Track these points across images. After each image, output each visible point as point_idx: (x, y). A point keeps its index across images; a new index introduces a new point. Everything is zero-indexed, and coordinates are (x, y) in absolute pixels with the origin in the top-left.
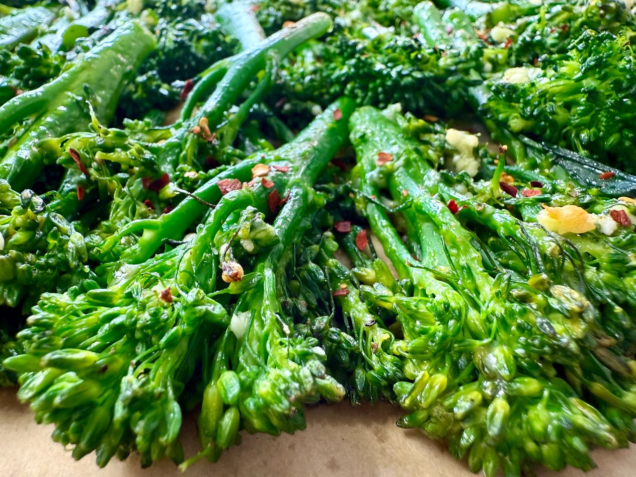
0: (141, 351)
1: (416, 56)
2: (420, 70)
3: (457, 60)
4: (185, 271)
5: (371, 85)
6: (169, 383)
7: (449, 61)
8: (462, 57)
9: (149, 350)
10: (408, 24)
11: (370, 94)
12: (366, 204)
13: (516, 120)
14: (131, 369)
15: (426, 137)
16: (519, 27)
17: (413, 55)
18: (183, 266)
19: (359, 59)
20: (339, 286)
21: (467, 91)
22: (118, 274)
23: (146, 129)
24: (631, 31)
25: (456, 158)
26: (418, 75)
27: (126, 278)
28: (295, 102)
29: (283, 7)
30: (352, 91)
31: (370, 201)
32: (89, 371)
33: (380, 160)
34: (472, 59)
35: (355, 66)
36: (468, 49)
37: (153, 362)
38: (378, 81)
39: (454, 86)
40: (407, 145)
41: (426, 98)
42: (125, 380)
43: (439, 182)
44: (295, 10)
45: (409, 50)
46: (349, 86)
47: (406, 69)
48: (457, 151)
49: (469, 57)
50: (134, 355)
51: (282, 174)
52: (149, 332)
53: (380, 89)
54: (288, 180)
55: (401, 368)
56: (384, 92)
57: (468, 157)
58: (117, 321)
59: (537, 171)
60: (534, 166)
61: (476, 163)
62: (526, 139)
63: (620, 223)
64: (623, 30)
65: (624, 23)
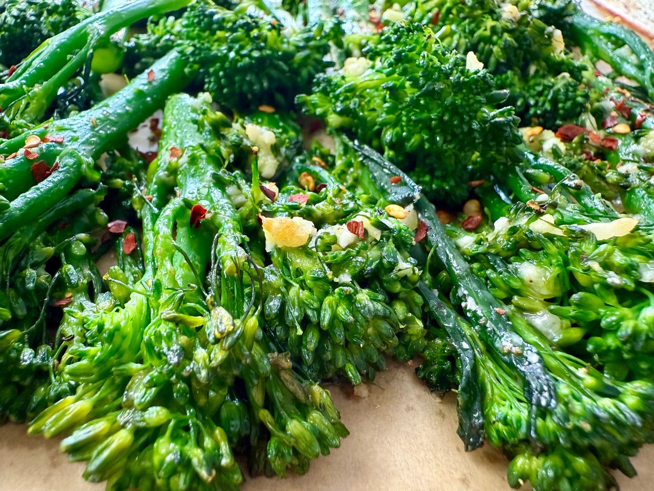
1: (254, 34)
12: (143, 205)
24: (490, 19)
26: (256, 54)
31: (145, 201)
33: (172, 155)
36: (322, 25)
49: (323, 34)
51: (57, 145)
57: (268, 154)
59: (352, 170)
60: (350, 165)
61: (275, 161)
62: (344, 137)
63: (358, 235)
64: (484, 19)
65: (486, 11)
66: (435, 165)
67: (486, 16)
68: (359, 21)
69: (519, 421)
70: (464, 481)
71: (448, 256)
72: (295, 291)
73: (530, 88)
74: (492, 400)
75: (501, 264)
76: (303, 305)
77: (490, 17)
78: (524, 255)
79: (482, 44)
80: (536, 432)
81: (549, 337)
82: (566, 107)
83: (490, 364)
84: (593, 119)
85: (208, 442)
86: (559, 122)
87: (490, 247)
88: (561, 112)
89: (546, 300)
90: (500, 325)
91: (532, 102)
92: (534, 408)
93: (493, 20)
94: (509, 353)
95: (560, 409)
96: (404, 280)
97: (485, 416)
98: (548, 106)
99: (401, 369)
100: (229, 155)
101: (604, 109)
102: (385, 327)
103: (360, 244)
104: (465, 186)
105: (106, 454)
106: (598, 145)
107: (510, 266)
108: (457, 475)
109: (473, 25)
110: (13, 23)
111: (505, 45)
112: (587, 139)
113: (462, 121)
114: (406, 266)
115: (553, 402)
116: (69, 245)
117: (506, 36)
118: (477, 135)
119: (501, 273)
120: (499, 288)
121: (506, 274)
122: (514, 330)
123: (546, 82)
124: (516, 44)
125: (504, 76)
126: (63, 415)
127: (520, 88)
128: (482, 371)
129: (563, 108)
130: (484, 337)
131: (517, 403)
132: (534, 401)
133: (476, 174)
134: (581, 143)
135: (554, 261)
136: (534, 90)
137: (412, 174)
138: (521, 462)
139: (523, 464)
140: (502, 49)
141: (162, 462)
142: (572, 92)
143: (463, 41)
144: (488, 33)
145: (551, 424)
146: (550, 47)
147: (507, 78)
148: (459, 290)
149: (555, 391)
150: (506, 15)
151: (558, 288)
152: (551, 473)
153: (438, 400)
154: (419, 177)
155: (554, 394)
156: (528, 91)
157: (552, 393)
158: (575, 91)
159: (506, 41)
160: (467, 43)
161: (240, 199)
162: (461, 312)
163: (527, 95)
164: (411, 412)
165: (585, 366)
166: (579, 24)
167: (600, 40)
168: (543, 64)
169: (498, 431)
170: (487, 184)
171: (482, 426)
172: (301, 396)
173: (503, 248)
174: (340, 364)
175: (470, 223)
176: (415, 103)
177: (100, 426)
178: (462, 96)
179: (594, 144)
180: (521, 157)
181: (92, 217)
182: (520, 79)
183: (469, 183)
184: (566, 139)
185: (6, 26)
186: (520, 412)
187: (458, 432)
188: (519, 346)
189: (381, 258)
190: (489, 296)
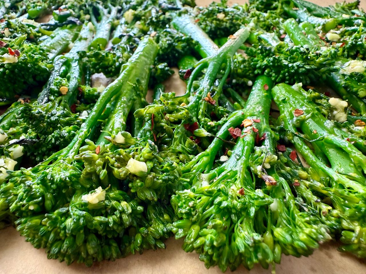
1: (307, 57)
3: (326, 59)
5: (282, 72)
7: (323, 59)
8: (329, 58)
10: (277, 29)
11: (281, 76)
12: (293, 137)
13: (362, 92)
15: (319, 101)
16: (342, 33)
17: (305, 56)
19: (274, 58)
20: (294, 181)
21: (330, 74)
23: (173, 97)
25: (335, 112)
26: (307, 67)
27: (205, 181)
28: (238, 78)
29: (214, 21)
30: (268, 73)
31: (296, 135)
33: (296, 113)
34: (332, 58)
35: (272, 61)
36: (331, 53)
38: (286, 70)
39: (324, 73)
40: (310, 105)
41: (310, 78)
43: (334, 127)
44: (221, 23)
45: (303, 54)
46: (266, 71)
47: (301, 64)
48: (336, 109)
49: (331, 56)
53: (287, 74)
55: (340, 223)
56: (289, 75)
57: (342, 112)
61: (346, 115)
100: (329, 113)
110: (167, 47)
185: (163, 48)
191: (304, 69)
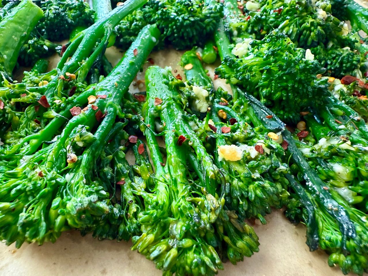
0: (31, 199)
1: (191, 9)
2: (193, 16)
3: (210, 11)
4: (49, 161)
5: (170, 25)
6: (42, 214)
7: (207, 12)
8: (213, 11)
9: (34, 199)
11: (170, 29)
12: (145, 129)
14: (24, 209)
17: (189, 8)
18: (49, 158)
19: (162, 10)
22: (21, 160)
25: (197, 101)
26: (192, 19)
27: (26, 162)
32: (6, 211)
33: (156, 101)
34: (218, 12)
35: (161, 14)
36: (216, 7)
37: (36, 204)
38: (173, 23)
39: (208, 24)
40: (170, 94)
41: (196, 30)
42: (21, 215)
43: (181, 120)
45: (187, 6)
47: (186, 16)
48: (197, 98)
49: (216, 11)
50: (28, 201)
51: (103, 100)
52: (33, 191)
53: (174, 27)
54: (106, 103)
56: (176, 28)
58: (18, 188)
59: (242, 107)
60: (241, 104)
61: (207, 105)
62: (238, 89)
63: (260, 152)
64: (308, 18)
65: (309, 13)
66: (286, 106)
67: (309, 16)
68: (233, 9)
69: (337, 241)
70: (310, 264)
71: (299, 160)
72: (235, 182)
73: (328, 54)
74: (323, 230)
75: (324, 163)
76: (240, 188)
77: (311, 17)
78: (335, 159)
79: (305, 32)
80: (346, 247)
81: (347, 200)
82: (347, 66)
83: (321, 213)
84: (360, 73)
85: (208, 253)
86: (342, 73)
87: (318, 154)
88: (344, 68)
89: (346, 182)
90: (326, 196)
91: (329, 62)
92: (345, 236)
93: (313, 19)
94: (332, 210)
95: (358, 238)
96: (281, 173)
97: (319, 236)
98: (337, 65)
99: (276, 212)
100: (186, 103)
101: (366, 66)
102: (275, 198)
103: (261, 156)
104: (298, 114)
105: (169, 260)
106: (362, 87)
107: (328, 164)
108: (307, 262)
109: (301, 21)
110: (53, 16)
111: (318, 33)
112: (357, 84)
113: (304, 86)
114: (283, 167)
115: (354, 235)
116: (117, 153)
117: (319, 27)
118: (310, 94)
119: (324, 168)
120: (323, 175)
121: (327, 169)
122: (333, 198)
123: (338, 52)
124: (324, 33)
125: (315, 49)
126: (145, 241)
127: (323, 55)
128: (317, 215)
129: (346, 67)
130: (318, 200)
131: (335, 232)
132: (345, 233)
133: (304, 108)
134: (354, 86)
135: (351, 164)
136: (331, 56)
137: (273, 110)
138: (334, 257)
139: (336, 257)
140: (316, 35)
141: (192, 262)
142: (351, 58)
143: (296, 29)
144: (309, 25)
145: (352, 243)
146: (340, 32)
147: (317, 50)
148: (304, 177)
149: (355, 229)
150: (319, 17)
151: (352, 176)
152: (349, 262)
153: (295, 227)
154: (277, 111)
155: (355, 231)
156: (327, 56)
157: (354, 230)
158: (352, 58)
159: (319, 31)
160: (297, 30)
161: (196, 128)
162: (306, 187)
163: (327, 58)
164: (283, 232)
165: (365, 215)
166: (351, 8)
167: (362, 19)
168: (336, 40)
169: (325, 243)
170: (310, 114)
171: (318, 241)
172: (241, 230)
173: (324, 155)
174: (255, 214)
175: (302, 134)
176: (280, 78)
177: (162, 247)
178: (304, 75)
179: (360, 87)
180: (329, 102)
181: (122, 136)
182: (323, 50)
183: (301, 113)
184: (346, 83)
185: (49, 18)
186: (337, 237)
187: (306, 243)
188: (337, 207)
189: (272, 164)
190: (319, 180)
191: (188, 22)
